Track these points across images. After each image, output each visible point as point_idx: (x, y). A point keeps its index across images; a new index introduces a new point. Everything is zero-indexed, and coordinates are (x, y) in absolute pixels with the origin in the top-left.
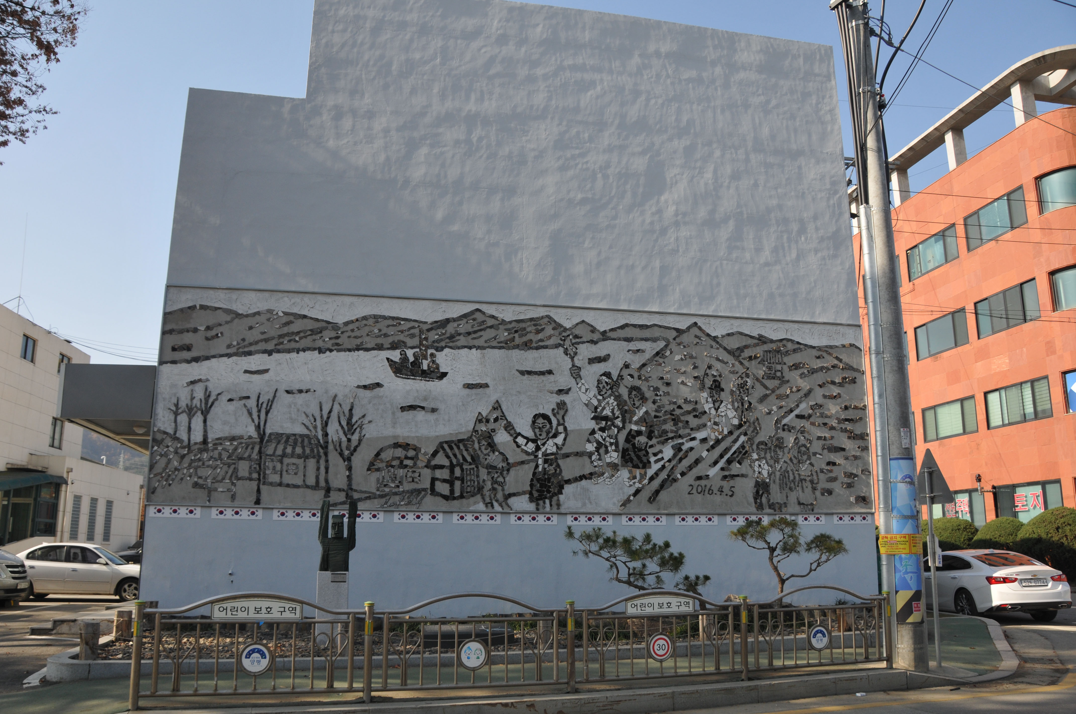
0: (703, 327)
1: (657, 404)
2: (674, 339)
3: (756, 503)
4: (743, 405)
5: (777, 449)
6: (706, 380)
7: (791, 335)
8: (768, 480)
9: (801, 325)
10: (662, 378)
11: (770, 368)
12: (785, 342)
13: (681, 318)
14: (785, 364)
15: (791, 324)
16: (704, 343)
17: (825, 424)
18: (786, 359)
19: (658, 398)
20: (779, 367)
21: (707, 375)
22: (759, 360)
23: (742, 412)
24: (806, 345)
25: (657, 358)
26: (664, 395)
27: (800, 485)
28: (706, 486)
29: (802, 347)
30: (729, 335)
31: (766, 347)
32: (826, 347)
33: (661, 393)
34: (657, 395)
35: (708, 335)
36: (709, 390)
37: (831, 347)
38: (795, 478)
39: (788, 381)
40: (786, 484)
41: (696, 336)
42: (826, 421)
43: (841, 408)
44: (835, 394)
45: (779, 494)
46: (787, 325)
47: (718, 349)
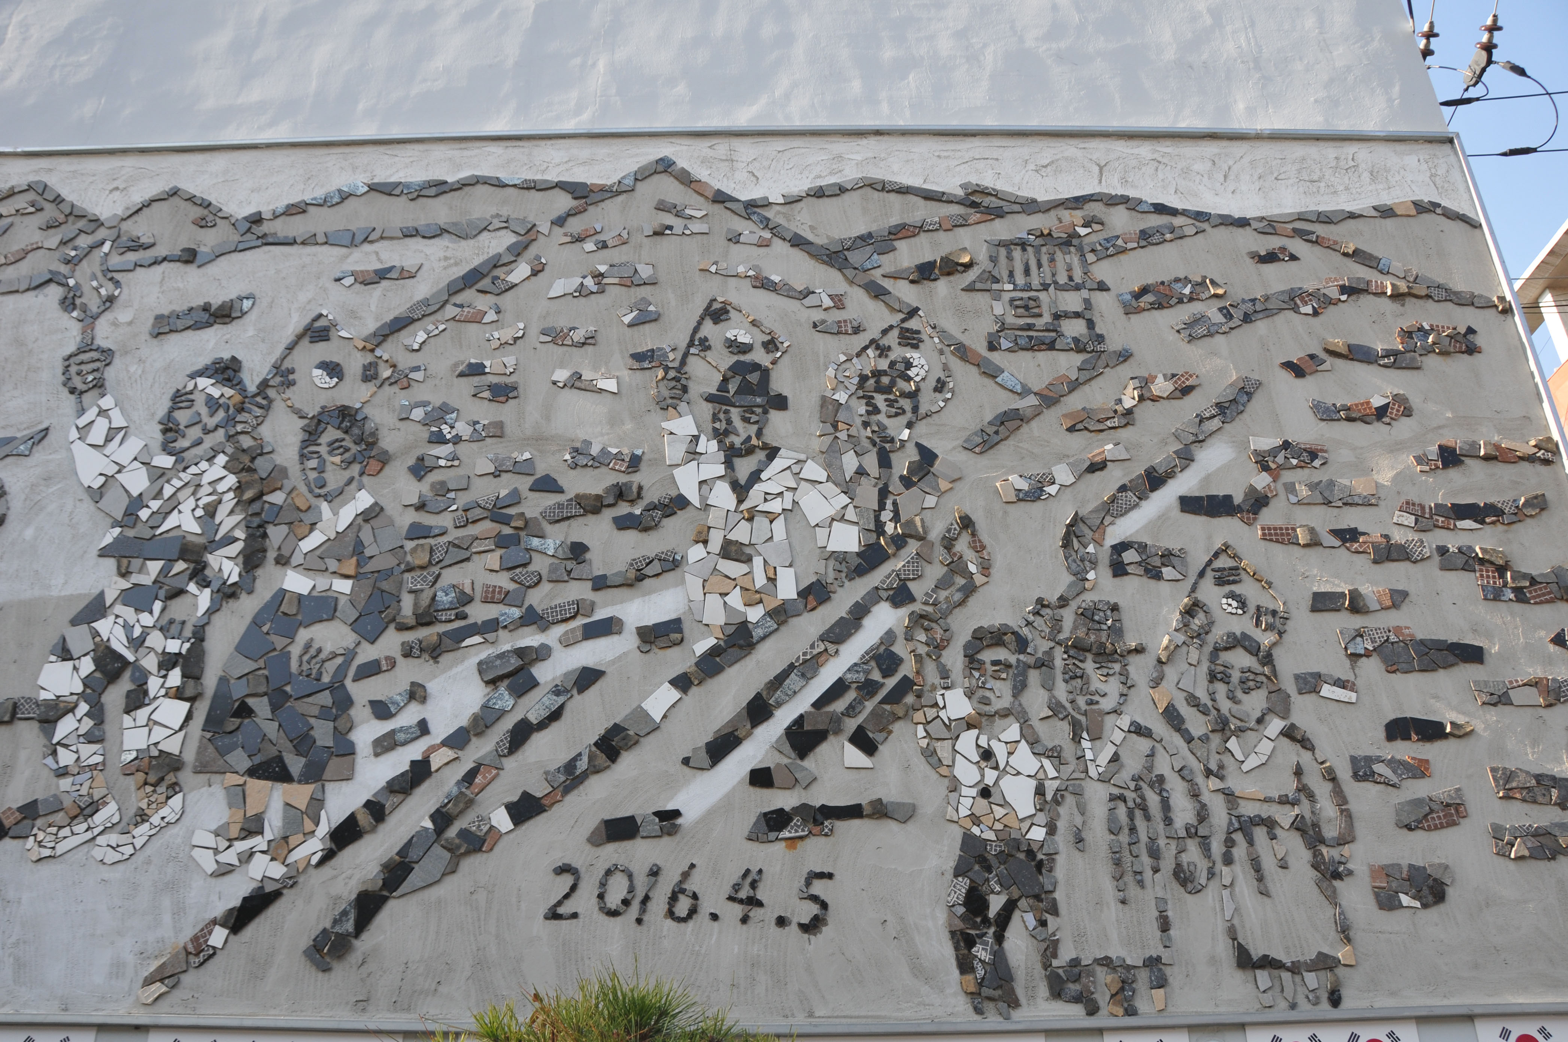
0: (701, 173)
1: (434, 477)
2: (560, 222)
3: (965, 966)
4: (885, 461)
5: (1089, 666)
6: (696, 367)
7: (1124, 181)
8: (1038, 834)
9: (1166, 148)
10: (476, 370)
11: (1028, 307)
12: (1095, 209)
13: (602, 149)
14: (1102, 287)
15: (1120, 147)
16: (696, 227)
17: (1347, 536)
18: (1103, 271)
19: (443, 450)
20: (1072, 301)
21: (705, 345)
22: (972, 275)
23: (884, 493)
24: (1200, 216)
25: (468, 296)
26: (477, 438)
27: (1240, 851)
28: (655, 873)
29: (1178, 221)
30: (819, 193)
31: (1002, 229)
32: (1301, 217)
33: (463, 429)
34: (439, 439)
35: (721, 198)
36: (707, 409)
37: (1325, 219)
38: (1203, 815)
39: (1125, 356)
40: (1155, 853)
41: (662, 207)
42: (1350, 519)
43: (1419, 460)
44: (1378, 402)
45: (1113, 910)
46: (1099, 149)
47: (764, 244)
